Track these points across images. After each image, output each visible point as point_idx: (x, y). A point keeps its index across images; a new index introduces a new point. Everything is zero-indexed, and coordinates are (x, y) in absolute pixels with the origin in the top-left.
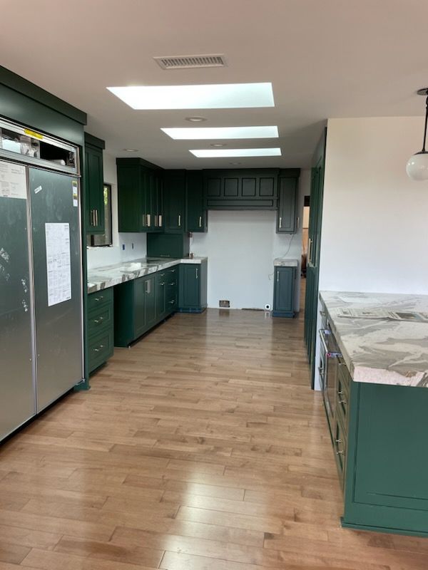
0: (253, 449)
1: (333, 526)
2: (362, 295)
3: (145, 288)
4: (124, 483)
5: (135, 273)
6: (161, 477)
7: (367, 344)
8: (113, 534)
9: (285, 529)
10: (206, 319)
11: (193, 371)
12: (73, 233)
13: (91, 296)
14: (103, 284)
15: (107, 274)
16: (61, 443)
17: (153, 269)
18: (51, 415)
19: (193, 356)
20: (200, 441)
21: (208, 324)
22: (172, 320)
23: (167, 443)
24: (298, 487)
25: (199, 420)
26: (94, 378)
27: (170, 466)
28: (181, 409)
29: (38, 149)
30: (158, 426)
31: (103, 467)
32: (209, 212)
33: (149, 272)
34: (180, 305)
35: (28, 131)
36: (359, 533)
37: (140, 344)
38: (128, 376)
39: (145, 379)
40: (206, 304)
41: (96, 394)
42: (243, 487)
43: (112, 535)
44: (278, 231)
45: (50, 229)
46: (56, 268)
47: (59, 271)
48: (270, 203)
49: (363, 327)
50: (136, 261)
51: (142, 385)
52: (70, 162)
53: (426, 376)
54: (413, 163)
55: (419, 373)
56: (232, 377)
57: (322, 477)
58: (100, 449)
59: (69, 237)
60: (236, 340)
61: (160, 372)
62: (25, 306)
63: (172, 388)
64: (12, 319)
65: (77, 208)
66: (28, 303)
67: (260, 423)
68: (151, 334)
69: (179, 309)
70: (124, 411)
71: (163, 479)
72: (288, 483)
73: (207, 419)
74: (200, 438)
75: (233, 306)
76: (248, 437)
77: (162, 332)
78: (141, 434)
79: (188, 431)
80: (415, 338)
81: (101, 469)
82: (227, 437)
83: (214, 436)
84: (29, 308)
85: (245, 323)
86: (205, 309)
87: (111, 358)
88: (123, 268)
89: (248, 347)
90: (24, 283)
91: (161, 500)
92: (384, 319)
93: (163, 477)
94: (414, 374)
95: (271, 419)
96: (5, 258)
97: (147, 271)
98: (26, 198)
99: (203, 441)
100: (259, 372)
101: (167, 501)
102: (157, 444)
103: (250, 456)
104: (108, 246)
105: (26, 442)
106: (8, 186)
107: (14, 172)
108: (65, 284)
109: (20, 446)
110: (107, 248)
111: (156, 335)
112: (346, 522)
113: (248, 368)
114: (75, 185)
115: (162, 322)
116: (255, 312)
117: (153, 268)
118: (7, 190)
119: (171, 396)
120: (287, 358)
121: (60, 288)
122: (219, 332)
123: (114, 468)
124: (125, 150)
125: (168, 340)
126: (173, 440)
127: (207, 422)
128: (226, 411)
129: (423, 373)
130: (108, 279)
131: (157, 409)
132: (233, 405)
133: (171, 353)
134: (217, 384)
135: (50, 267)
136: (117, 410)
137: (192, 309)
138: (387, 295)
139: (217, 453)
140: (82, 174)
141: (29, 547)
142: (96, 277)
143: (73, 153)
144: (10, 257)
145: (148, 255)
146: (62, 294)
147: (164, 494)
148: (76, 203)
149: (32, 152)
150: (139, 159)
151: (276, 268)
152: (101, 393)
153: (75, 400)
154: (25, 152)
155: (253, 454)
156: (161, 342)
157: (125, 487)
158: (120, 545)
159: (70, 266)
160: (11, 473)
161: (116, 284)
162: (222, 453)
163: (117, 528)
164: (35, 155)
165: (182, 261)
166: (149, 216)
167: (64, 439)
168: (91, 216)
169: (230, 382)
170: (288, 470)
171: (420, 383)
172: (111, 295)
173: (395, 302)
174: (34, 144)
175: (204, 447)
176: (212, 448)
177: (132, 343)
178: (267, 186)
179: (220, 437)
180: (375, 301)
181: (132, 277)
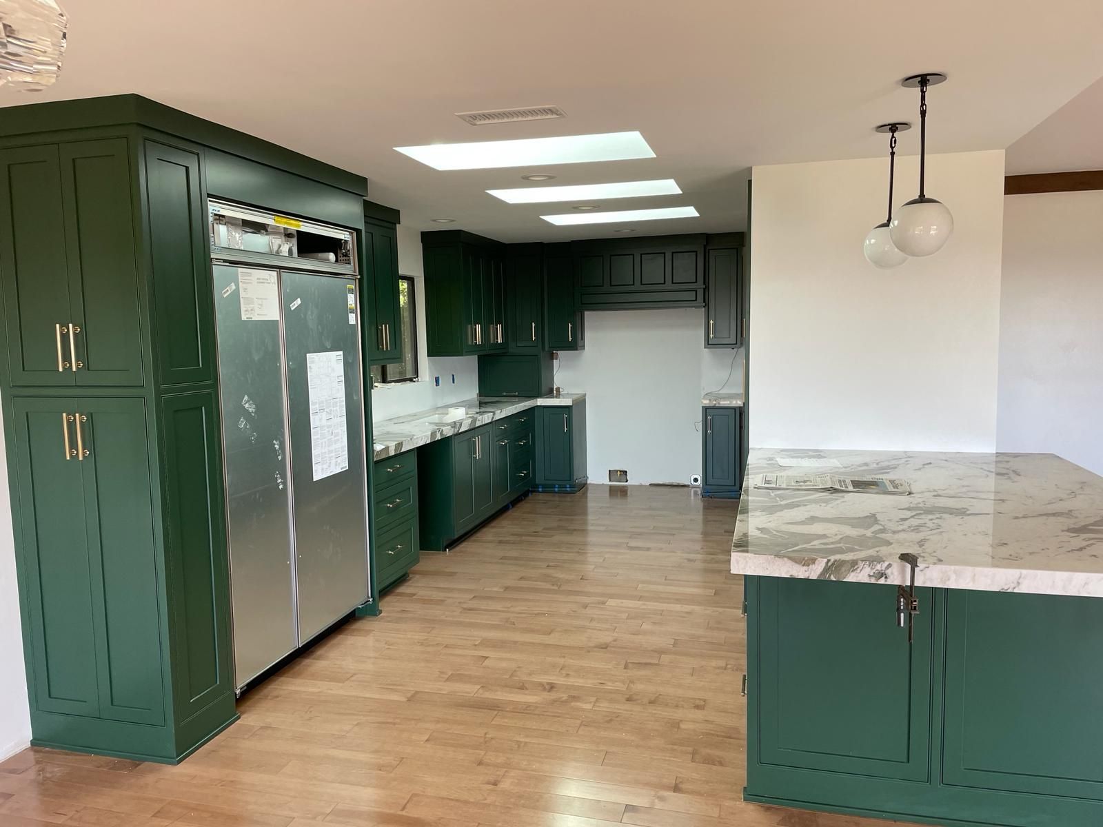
0: (628, 700)
1: (733, 799)
2: (818, 454)
3: (472, 450)
4: (427, 740)
5: (454, 425)
6: (483, 735)
7: (771, 525)
8: (408, 802)
9: (656, 801)
10: (586, 502)
11: (548, 586)
12: (348, 366)
13: (379, 464)
14: (400, 445)
15: (406, 429)
16: (335, 689)
17: (486, 418)
18: (320, 652)
19: (551, 564)
20: (547, 687)
21: (590, 510)
22: (525, 506)
23: (497, 691)
24: (690, 749)
25: (549, 659)
26: (388, 599)
27: (497, 721)
28: (524, 643)
29: (295, 241)
30: (484, 668)
31: (398, 721)
32: (586, 313)
33: (478, 424)
34: (539, 479)
35: (280, 219)
36: (768, 809)
37: (464, 546)
38: (441, 595)
39: (471, 600)
40: (586, 477)
41: (389, 622)
42: (604, 748)
43: (406, 804)
44: (708, 344)
45: (313, 362)
46: (324, 422)
47: (329, 427)
48: (692, 295)
49: (782, 503)
50: (456, 406)
51: (465, 609)
52: (342, 256)
53: (829, 564)
54: (873, 241)
55: (819, 559)
56: (612, 596)
57: (730, 737)
58: (394, 697)
59: (342, 373)
60: (630, 538)
61: (496, 589)
62: (279, 481)
63: (513, 612)
64: (261, 500)
65: (355, 326)
66: (284, 477)
67: (646, 664)
68: (485, 530)
69: (536, 486)
70: (433, 645)
71: (485, 738)
72: (674, 744)
73: (564, 657)
74: (548, 684)
75: (632, 481)
76: (623, 682)
77: (506, 527)
78: (455, 677)
79: (530, 674)
80: (854, 516)
81: (394, 724)
82: (590, 683)
83: (571, 681)
84: (285, 483)
85: (650, 509)
86: (584, 486)
87: (415, 568)
88: (436, 418)
89: (648, 549)
90: (277, 447)
91: (480, 763)
92: (826, 490)
93: (486, 734)
94: (813, 561)
95: (665, 659)
96: (250, 410)
97: (474, 420)
98: (278, 319)
99: (552, 687)
100: (660, 588)
101: (488, 765)
102: (481, 691)
103: (623, 708)
104: (411, 380)
105: (284, 688)
106: (253, 303)
107: (261, 281)
108: (338, 445)
109: (275, 693)
110: (408, 385)
111: (494, 530)
112: (751, 795)
113: (643, 582)
114: (351, 291)
115: (503, 510)
116: (675, 489)
117: (485, 416)
118: (252, 310)
119: (508, 625)
120: (716, 565)
121: (330, 452)
122: (604, 525)
123: (413, 722)
124: (434, 221)
125: (512, 538)
126: (506, 686)
127: (562, 661)
128: (595, 647)
129: (825, 560)
130: (407, 436)
131: (485, 643)
132: (606, 638)
133: (516, 559)
134: (585, 606)
135: (315, 421)
136: (422, 644)
137: (560, 486)
138: (862, 453)
139: (573, 704)
140: (361, 273)
141: (291, 817)
142: (388, 433)
143: (346, 242)
144: (257, 408)
145: (482, 393)
146: (333, 461)
147: (485, 754)
148: (352, 319)
149: (285, 249)
150: (459, 232)
151: (706, 410)
152: (398, 620)
153: (358, 630)
154: (275, 248)
155: (628, 706)
156: (500, 542)
157: (428, 746)
158: (416, 816)
159: (344, 419)
160: (262, 728)
161: (421, 443)
162: (579, 704)
163: (414, 795)
164: (290, 251)
165: (540, 402)
166: (478, 327)
167: (341, 684)
168: (378, 333)
169: (607, 603)
170: (679, 728)
171: (821, 574)
172: (413, 464)
173: (866, 464)
174: (288, 235)
175: (553, 695)
176: (565, 697)
177: (452, 544)
178: (685, 266)
179: (580, 682)
180: (834, 463)
181: (448, 432)
